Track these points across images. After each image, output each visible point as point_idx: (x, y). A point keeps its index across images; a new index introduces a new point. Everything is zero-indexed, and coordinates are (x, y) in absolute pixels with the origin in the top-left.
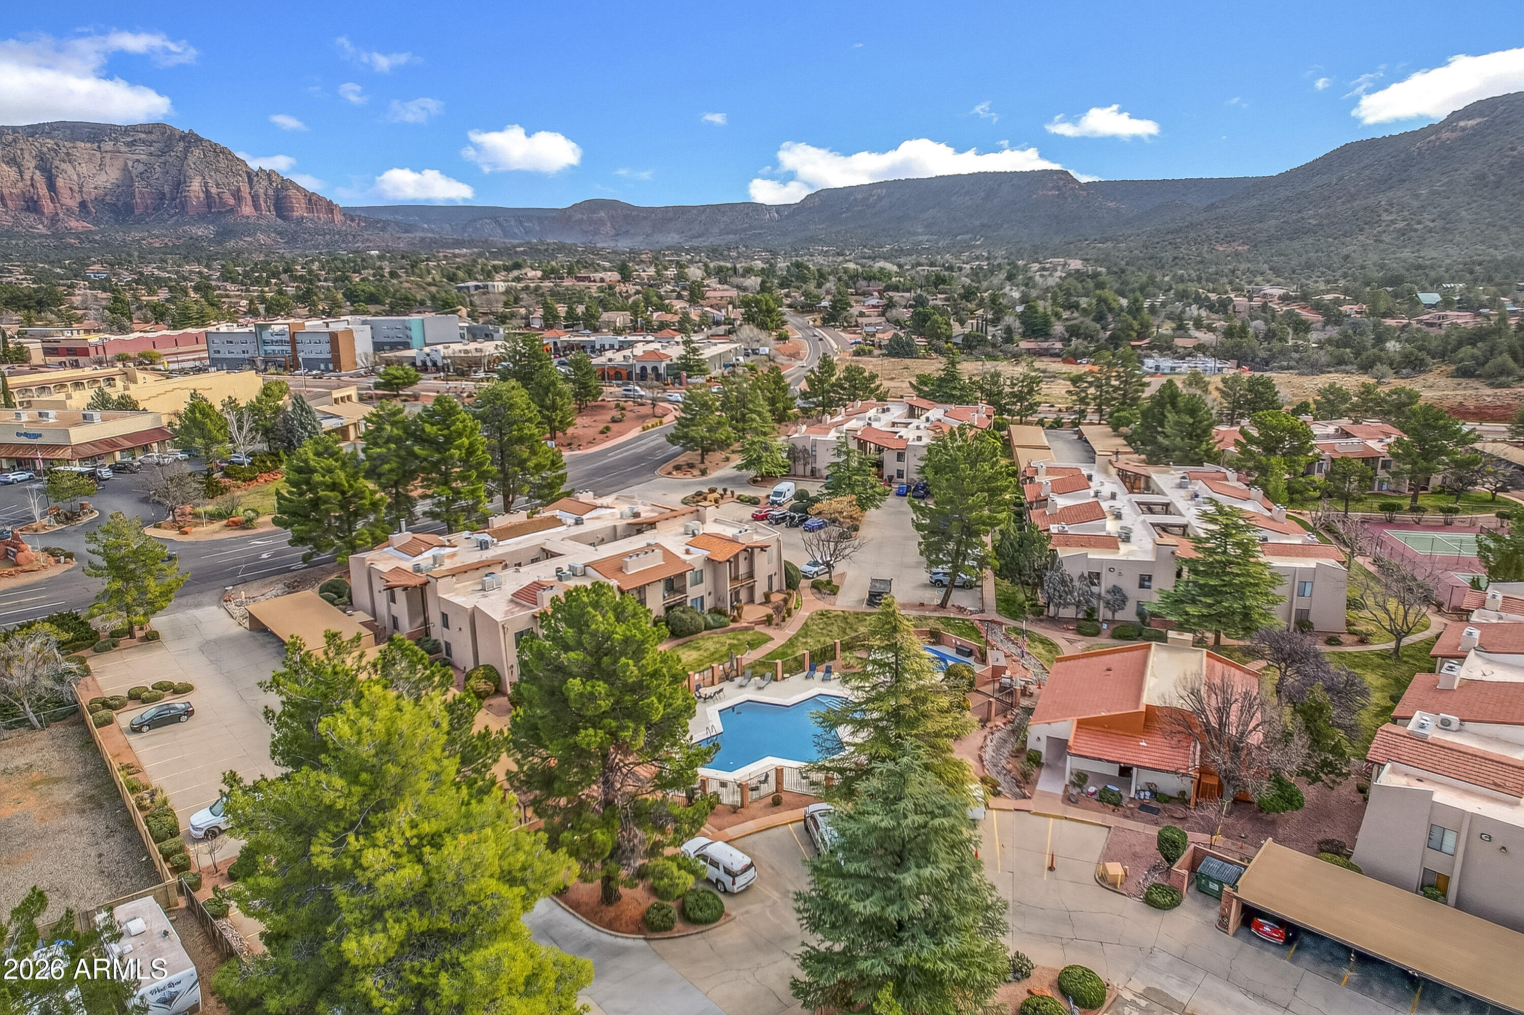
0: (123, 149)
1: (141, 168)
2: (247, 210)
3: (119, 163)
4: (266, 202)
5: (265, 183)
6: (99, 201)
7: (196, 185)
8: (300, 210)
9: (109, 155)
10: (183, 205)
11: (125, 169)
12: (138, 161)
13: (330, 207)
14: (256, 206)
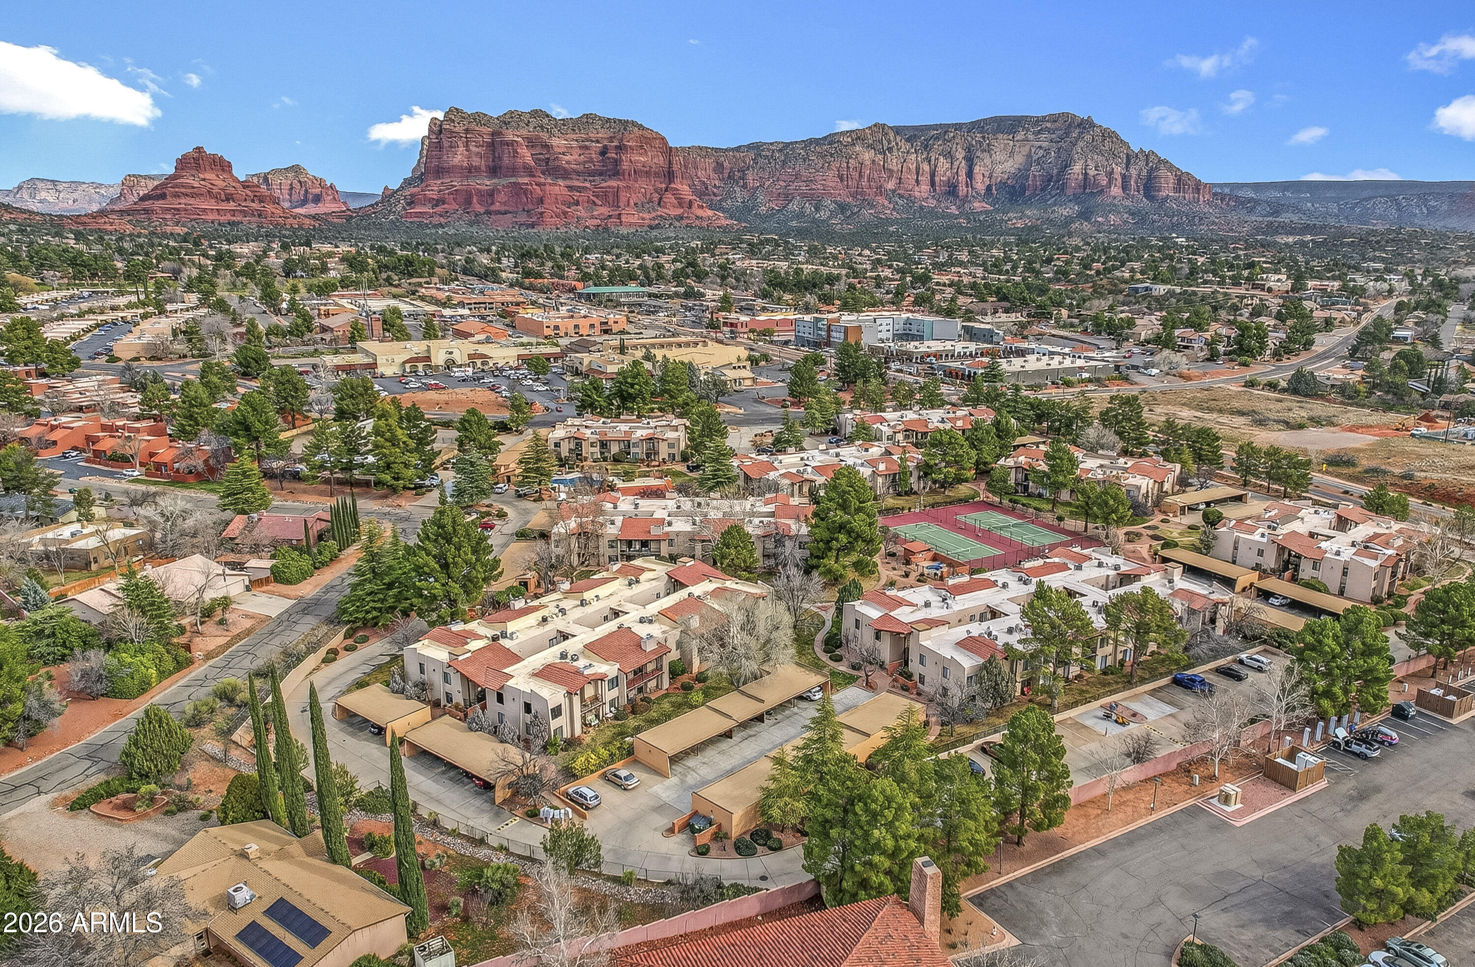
0: (1031, 137)
1: (1041, 153)
2: (1116, 191)
3: (1025, 150)
4: (1136, 182)
5: (1142, 163)
6: (1003, 185)
7: (1077, 168)
8: (1167, 190)
9: (1018, 144)
10: (1063, 187)
11: (1029, 156)
12: (1040, 147)
13: (1198, 186)
14: (1125, 187)
